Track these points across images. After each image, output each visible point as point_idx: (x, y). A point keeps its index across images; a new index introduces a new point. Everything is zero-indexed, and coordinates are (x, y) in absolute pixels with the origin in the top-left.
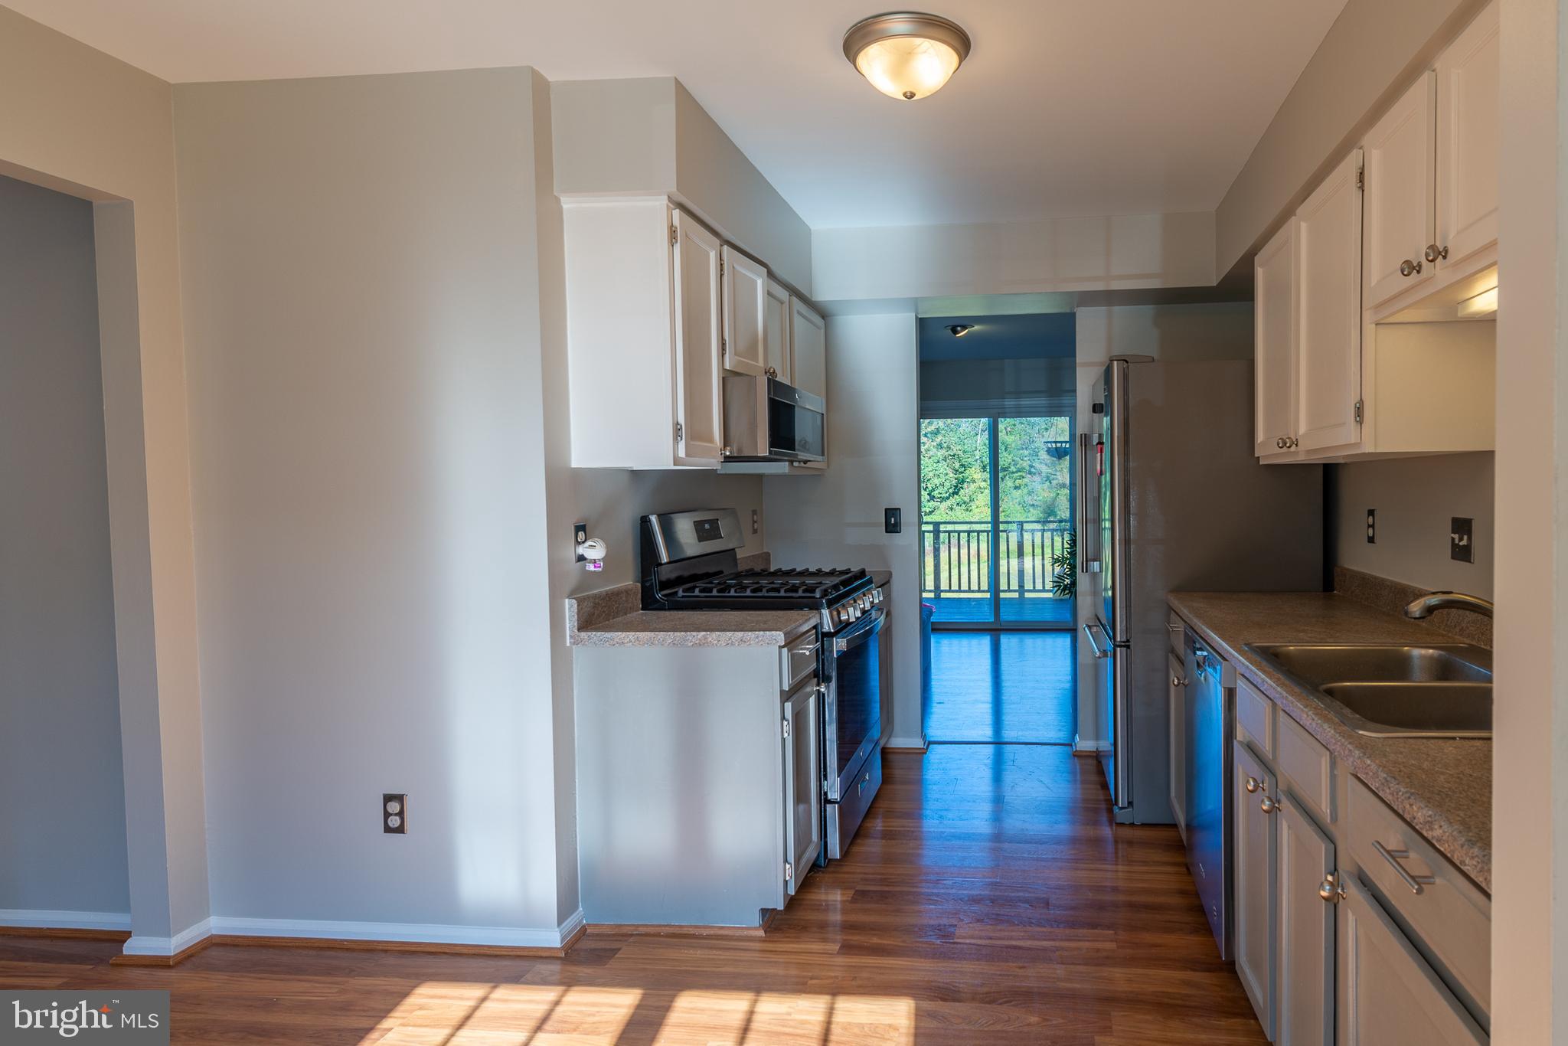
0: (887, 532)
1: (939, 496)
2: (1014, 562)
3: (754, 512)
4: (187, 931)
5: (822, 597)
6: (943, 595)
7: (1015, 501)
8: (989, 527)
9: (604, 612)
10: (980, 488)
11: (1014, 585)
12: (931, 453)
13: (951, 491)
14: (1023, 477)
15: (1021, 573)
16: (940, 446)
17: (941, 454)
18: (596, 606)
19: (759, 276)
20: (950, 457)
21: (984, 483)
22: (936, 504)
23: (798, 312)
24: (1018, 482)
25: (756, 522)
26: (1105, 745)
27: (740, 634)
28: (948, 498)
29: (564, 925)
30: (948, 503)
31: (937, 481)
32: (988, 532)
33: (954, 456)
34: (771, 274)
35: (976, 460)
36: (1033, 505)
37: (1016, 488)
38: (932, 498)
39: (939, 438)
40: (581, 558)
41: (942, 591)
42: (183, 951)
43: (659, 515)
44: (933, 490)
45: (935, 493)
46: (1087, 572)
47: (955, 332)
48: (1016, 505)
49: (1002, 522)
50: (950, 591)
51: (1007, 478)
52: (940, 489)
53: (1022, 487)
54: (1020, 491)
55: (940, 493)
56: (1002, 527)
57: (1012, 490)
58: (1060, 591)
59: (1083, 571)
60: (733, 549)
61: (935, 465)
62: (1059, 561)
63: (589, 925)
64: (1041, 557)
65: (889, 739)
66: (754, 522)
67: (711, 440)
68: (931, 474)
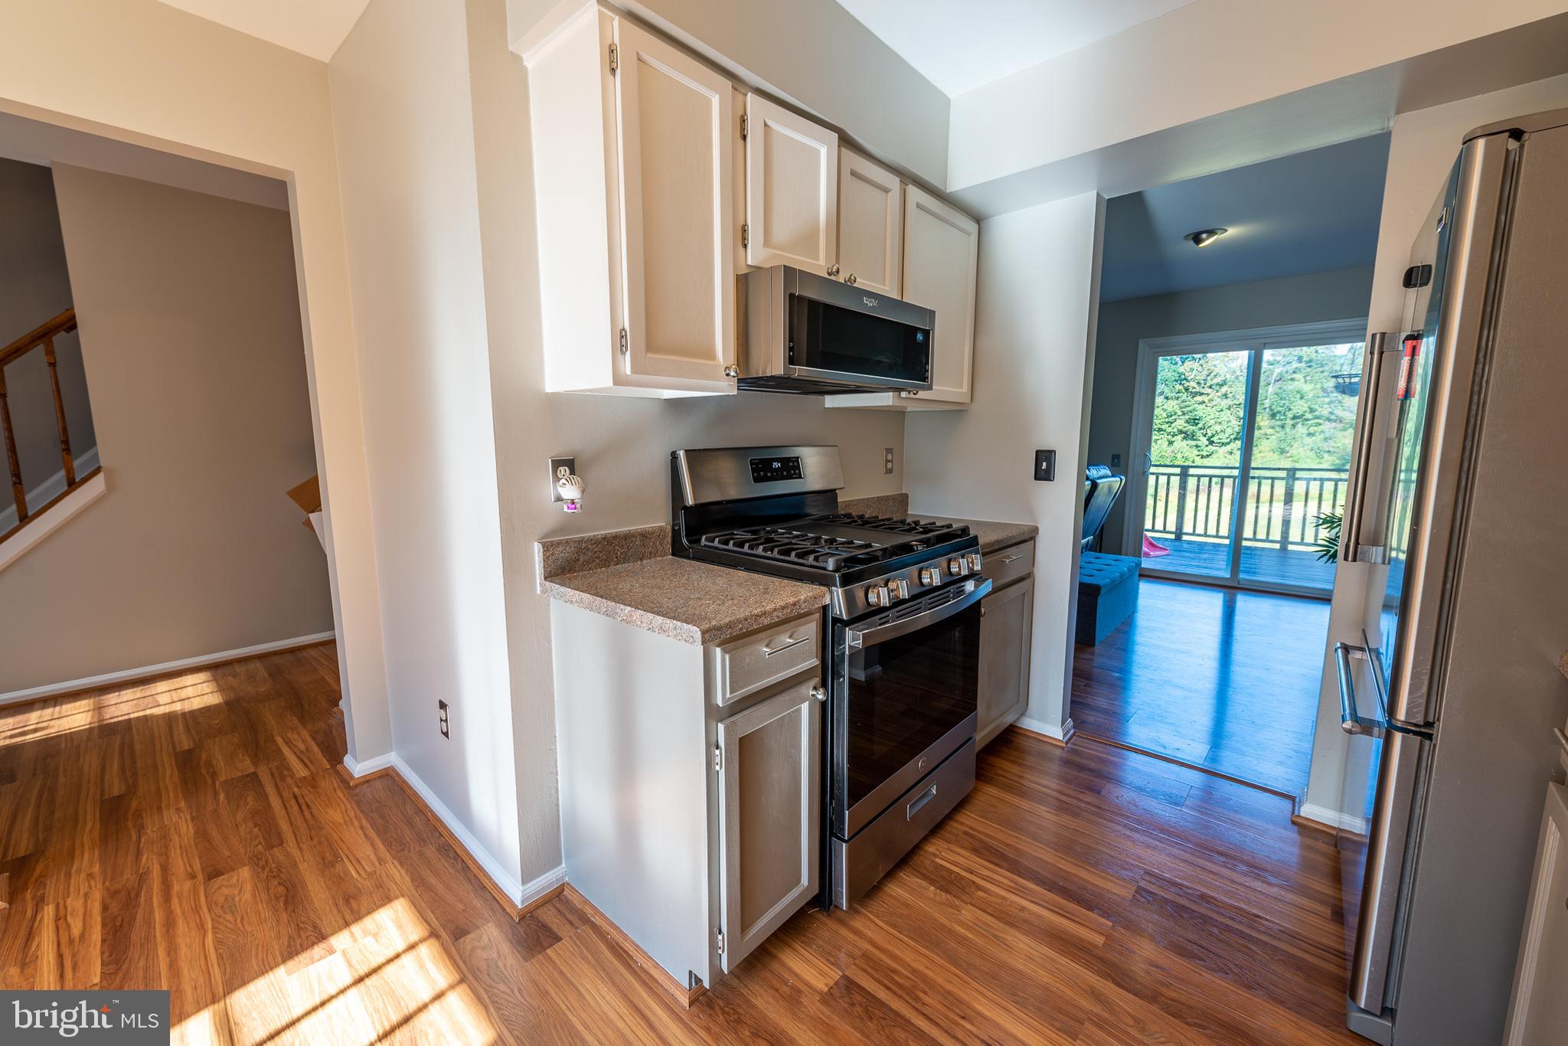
0: (1036, 479)
1: (1219, 441)
2: (1279, 508)
3: (889, 451)
4: (371, 761)
5: (837, 570)
6: (1185, 538)
7: (1306, 447)
8: (1236, 472)
9: (598, 557)
10: (1266, 434)
11: (1276, 535)
12: (1214, 403)
13: (1232, 437)
14: (1320, 424)
15: (1286, 523)
16: (1225, 396)
17: (1225, 403)
18: (579, 551)
19: (822, 141)
20: (1235, 406)
21: (1271, 430)
22: (1214, 448)
23: (918, 206)
24: (1312, 430)
25: (889, 461)
26: (1357, 825)
27: (659, 619)
28: (1228, 443)
29: (530, 884)
30: (1229, 448)
31: (1218, 428)
32: (1234, 478)
33: (1240, 404)
34: (846, 141)
35: (1265, 409)
36: (1329, 451)
37: (1309, 434)
38: (1211, 443)
39: (1224, 389)
40: (559, 499)
41: (1185, 534)
42: (364, 776)
43: (686, 451)
44: (1213, 436)
45: (1215, 439)
46: (1354, 560)
47: (1197, 239)
48: (1308, 451)
49: (1253, 469)
50: (1194, 534)
51: (1300, 425)
52: (1220, 436)
53: (1317, 434)
54: (1314, 438)
55: (1220, 439)
56: (1253, 473)
57: (1304, 436)
58: (1327, 557)
59: (1346, 558)
60: (835, 490)
61: (1217, 413)
62: (1327, 522)
63: (568, 884)
64: (1331, 502)
65: (1020, 717)
66: (888, 461)
67: (710, 355)
68: (1212, 422)
